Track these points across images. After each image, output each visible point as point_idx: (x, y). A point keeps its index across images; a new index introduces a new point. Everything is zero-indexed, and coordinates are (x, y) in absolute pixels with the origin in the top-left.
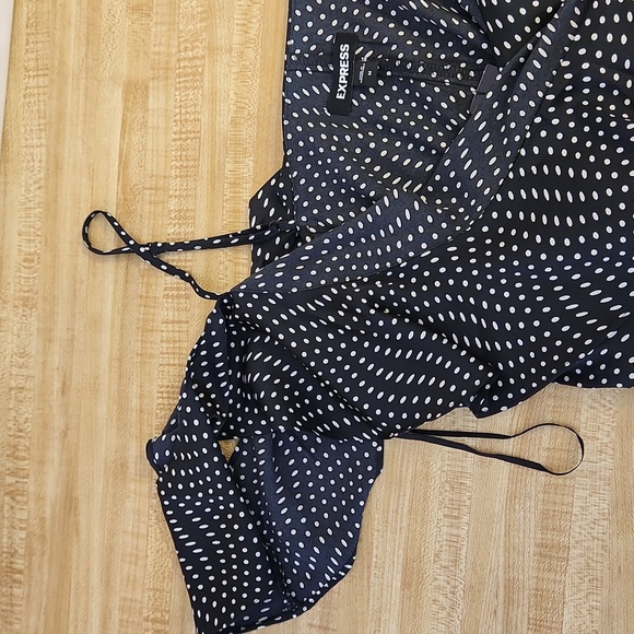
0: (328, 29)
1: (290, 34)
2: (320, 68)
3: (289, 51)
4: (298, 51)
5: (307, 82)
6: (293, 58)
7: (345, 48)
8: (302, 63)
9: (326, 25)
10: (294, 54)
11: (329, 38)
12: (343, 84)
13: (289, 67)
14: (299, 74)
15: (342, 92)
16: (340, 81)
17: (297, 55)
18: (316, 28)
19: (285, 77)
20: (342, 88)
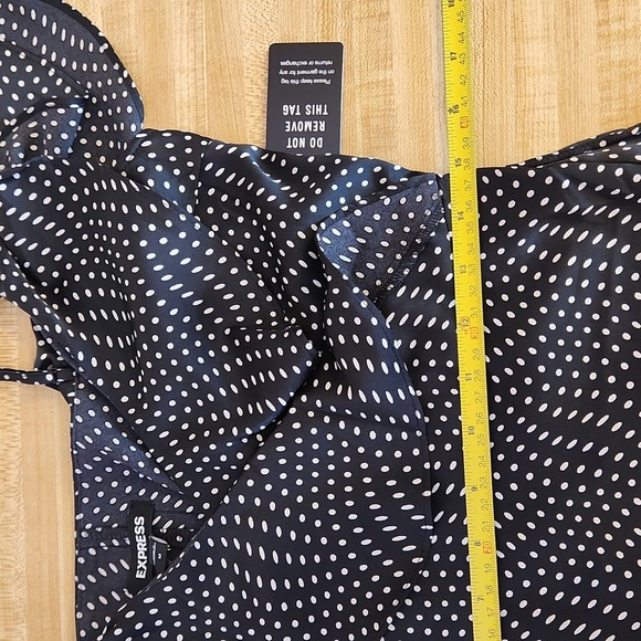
0: (122, 498)
1: (78, 507)
2: (116, 543)
3: (79, 526)
4: (89, 526)
5: (102, 559)
6: (84, 534)
7: (139, 521)
8: (94, 539)
9: (119, 493)
10: (84, 529)
11: (123, 508)
12: (143, 560)
13: (81, 545)
14: (92, 552)
15: (141, 569)
16: (139, 557)
17: (87, 531)
18: (107, 497)
19: (77, 557)
20: (142, 565)
